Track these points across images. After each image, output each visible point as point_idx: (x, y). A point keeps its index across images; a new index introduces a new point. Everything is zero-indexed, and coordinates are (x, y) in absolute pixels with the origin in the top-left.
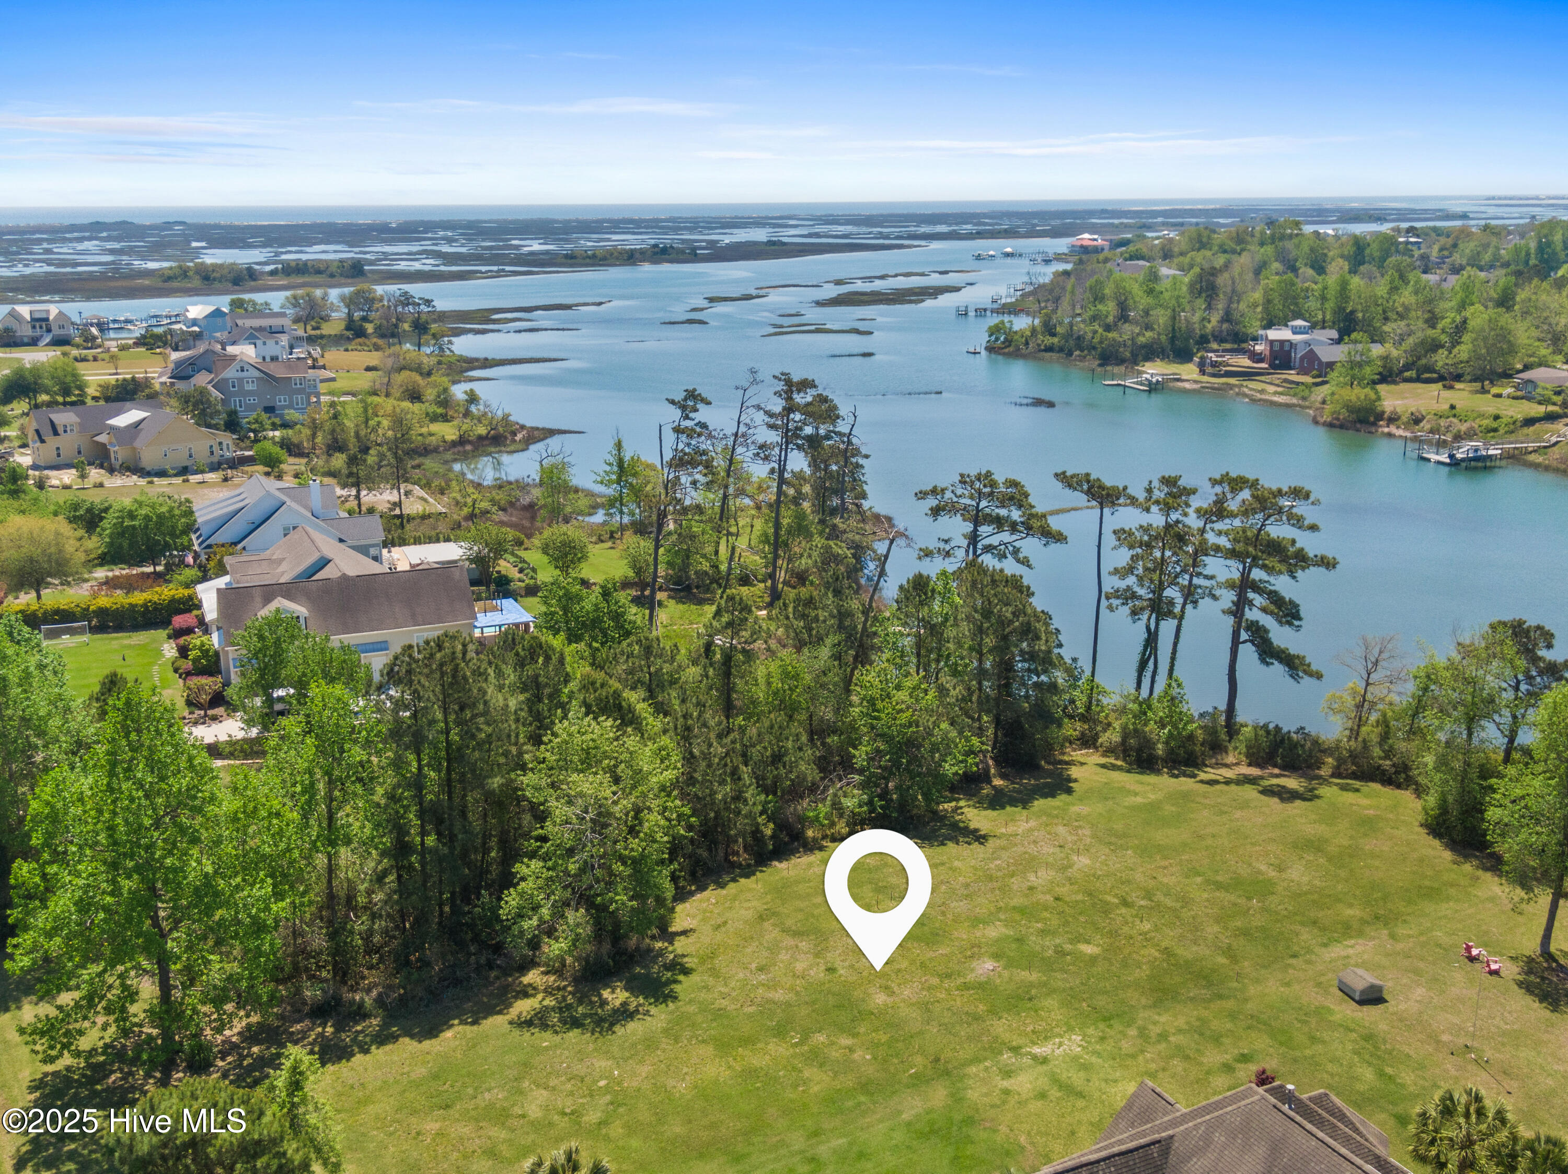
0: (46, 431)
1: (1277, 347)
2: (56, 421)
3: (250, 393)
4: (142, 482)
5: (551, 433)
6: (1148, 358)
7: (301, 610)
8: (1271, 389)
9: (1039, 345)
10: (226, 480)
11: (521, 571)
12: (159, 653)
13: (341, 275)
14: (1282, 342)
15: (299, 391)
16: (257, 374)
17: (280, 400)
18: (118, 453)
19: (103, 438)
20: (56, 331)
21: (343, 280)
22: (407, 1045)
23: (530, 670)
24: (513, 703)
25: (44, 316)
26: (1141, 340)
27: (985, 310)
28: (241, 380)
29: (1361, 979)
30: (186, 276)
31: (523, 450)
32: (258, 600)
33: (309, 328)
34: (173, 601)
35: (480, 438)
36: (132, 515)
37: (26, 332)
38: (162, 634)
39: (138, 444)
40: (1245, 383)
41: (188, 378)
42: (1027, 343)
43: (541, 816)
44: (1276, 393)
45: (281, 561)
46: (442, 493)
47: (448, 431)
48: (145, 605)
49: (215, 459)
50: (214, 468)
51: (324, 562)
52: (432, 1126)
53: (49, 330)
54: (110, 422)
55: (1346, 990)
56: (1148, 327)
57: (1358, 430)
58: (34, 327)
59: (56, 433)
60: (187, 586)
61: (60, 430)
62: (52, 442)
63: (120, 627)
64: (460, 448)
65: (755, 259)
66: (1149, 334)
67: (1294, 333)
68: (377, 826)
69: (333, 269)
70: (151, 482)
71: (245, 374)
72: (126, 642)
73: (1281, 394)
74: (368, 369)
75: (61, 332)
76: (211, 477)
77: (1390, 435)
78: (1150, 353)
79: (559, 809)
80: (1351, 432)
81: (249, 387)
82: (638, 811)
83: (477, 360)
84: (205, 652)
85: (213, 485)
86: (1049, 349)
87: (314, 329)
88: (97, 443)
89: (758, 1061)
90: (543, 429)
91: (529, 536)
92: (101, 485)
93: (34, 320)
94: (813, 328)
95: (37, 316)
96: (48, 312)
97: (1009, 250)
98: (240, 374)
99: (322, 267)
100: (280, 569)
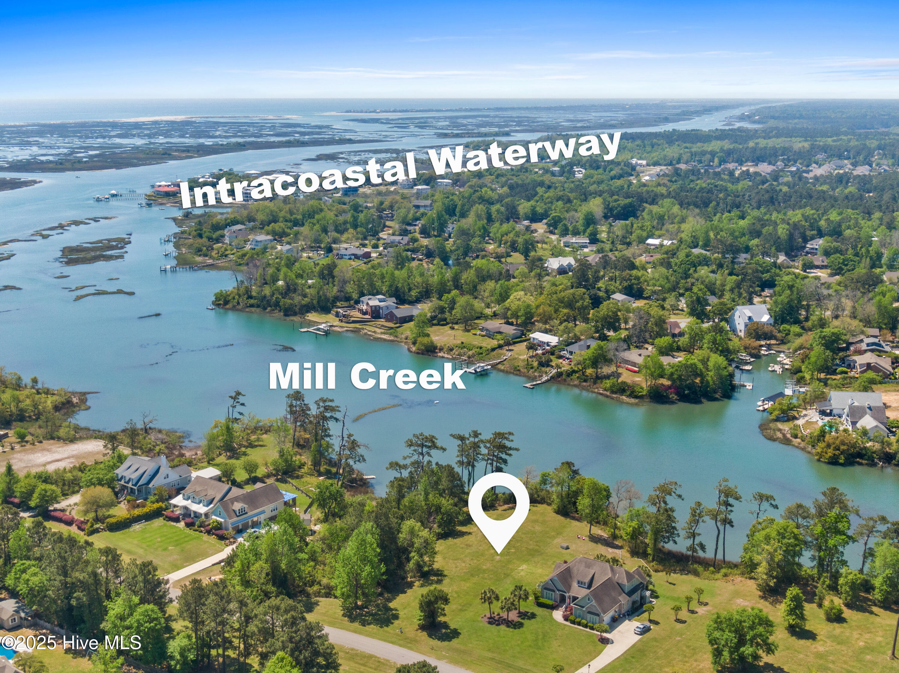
1: (373, 308)
6: (308, 312)
7: (244, 505)
8: (379, 331)
9: (246, 304)
12: (175, 526)
14: (375, 306)
26: (303, 302)
27: (176, 267)
29: (565, 545)
34: (157, 508)
40: (364, 327)
42: (239, 303)
44: (382, 333)
45: (205, 490)
55: (562, 548)
60: (157, 502)
66: (306, 299)
67: (379, 302)
73: (384, 333)
77: (443, 357)
78: (309, 309)
84: (219, 523)
86: (252, 306)
100: (210, 493)
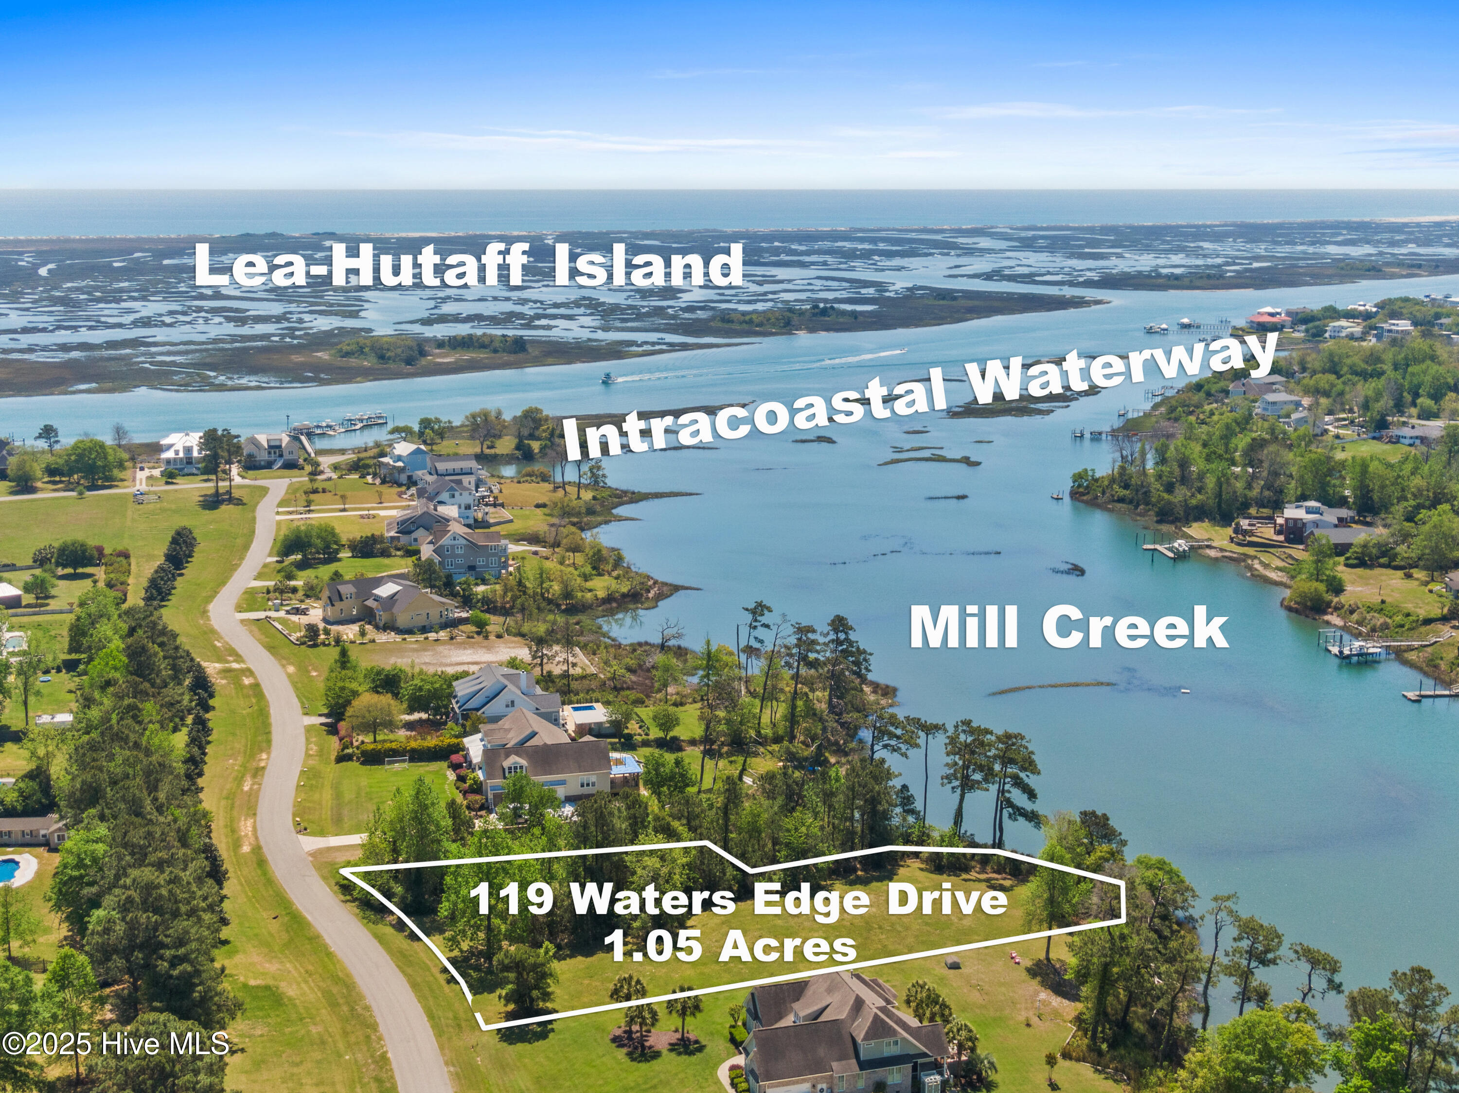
0: (335, 597)
1: (1291, 524)
2: (342, 592)
3: (458, 556)
4: (398, 638)
5: (676, 588)
7: (523, 762)
8: (1276, 564)
9: (1113, 496)
10: (452, 638)
11: (640, 727)
12: (445, 777)
13: (504, 351)
14: (1296, 520)
15: (494, 555)
16: (464, 542)
17: (480, 562)
18: (382, 617)
19: (370, 603)
20: (287, 456)
21: (506, 357)
22: (580, 958)
23: (632, 811)
24: (624, 826)
25: (278, 443)
26: (1194, 502)
27: (1100, 434)
28: (453, 546)
29: (952, 960)
30: (362, 352)
31: (653, 608)
32: (503, 756)
33: (485, 446)
34: (449, 745)
35: (624, 596)
36: (420, 689)
37: (263, 456)
38: (444, 764)
39: (395, 610)
40: (1259, 555)
41: (410, 532)
42: (1103, 493)
43: (634, 873)
44: (1276, 568)
45: (509, 730)
46: (594, 654)
47: (601, 586)
48: (435, 747)
49: (443, 620)
50: (444, 626)
51: (534, 734)
52: (586, 982)
53: (281, 456)
54: (375, 592)
55: (948, 963)
56: (1200, 490)
57: (1307, 616)
58: (269, 453)
59: (341, 600)
60: (457, 737)
61: (344, 598)
62: (339, 605)
63: (420, 760)
64: (608, 606)
65: (917, 326)
66: (1199, 497)
67: (1308, 512)
68: (568, 873)
69: (497, 344)
70: (404, 639)
71: (456, 542)
72: (428, 769)
73: (1279, 570)
74: (538, 506)
75: (290, 457)
76: (443, 635)
78: (1199, 514)
79: (639, 871)
80: (1303, 617)
81: (459, 552)
82: (670, 873)
83: (625, 492)
84: (475, 782)
85: (444, 643)
86: (1121, 500)
87: (489, 447)
88: (366, 606)
89: (707, 971)
90: (671, 585)
91: (648, 696)
92: (374, 641)
93: (270, 447)
94: (926, 454)
95: (272, 444)
96: (281, 440)
97: (1186, 321)
98: (453, 542)
99: (486, 341)
100: (510, 736)
